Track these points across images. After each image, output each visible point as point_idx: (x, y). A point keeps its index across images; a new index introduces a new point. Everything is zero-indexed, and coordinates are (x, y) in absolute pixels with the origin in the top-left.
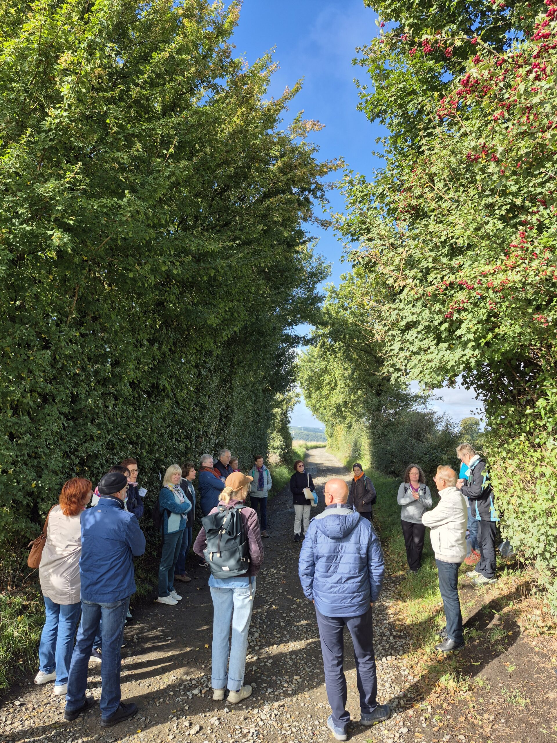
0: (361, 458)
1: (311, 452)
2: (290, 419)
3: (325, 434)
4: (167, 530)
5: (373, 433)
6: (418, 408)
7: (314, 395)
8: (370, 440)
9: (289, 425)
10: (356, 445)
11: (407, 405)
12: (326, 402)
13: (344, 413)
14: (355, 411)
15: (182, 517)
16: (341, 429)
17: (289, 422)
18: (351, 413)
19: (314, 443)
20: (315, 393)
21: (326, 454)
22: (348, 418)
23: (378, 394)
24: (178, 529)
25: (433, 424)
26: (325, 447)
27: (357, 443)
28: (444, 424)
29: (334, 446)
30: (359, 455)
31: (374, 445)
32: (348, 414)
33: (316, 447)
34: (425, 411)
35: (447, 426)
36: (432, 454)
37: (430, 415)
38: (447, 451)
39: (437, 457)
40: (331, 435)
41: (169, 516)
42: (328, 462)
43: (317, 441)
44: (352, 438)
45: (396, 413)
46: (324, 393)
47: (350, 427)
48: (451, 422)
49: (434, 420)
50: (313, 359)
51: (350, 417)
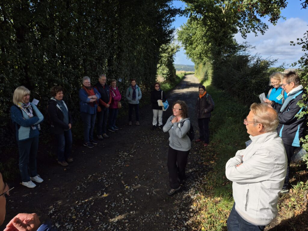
0: (208, 80)
1: (187, 76)
2: (174, 60)
3: (194, 68)
4: (18, 139)
5: (214, 67)
6: (241, 53)
7: (188, 48)
8: (213, 71)
9: (173, 63)
10: (206, 73)
11: (235, 52)
12: (194, 51)
13: (202, 57)
14: (208, 56)
15: (31, 129)
16: (201, 65)
17: (173, 61)
18: (206, 57)
19: (189, 72)
20: (189, 46)
21: (194, 77)
22: (204, 60)
23: (219, 45)
24: (28, 137)
25: (248, 61)
26: (194, 74)
27: (207, 72)
28: (255, 60)
29: (198, 73)
30: (207, 78)
31: (214, 73)
32: (204, 57)
33: (190, 74)
34: (244, 55)
35: (257, 61)
36: (245, 79)
37: (246, 57)
38: (255, 77)
39: (248, 81)
40: (197, 68)
41: (19, 127)
42: (193, 81)
43: (191, 71)
44: (205, 70)
45: (228, 56)
46: (194, 46)
47: (205, 64)
48: (261, 59)
49: (249, 59)
50: (189, 28)
51: (205, 59)
